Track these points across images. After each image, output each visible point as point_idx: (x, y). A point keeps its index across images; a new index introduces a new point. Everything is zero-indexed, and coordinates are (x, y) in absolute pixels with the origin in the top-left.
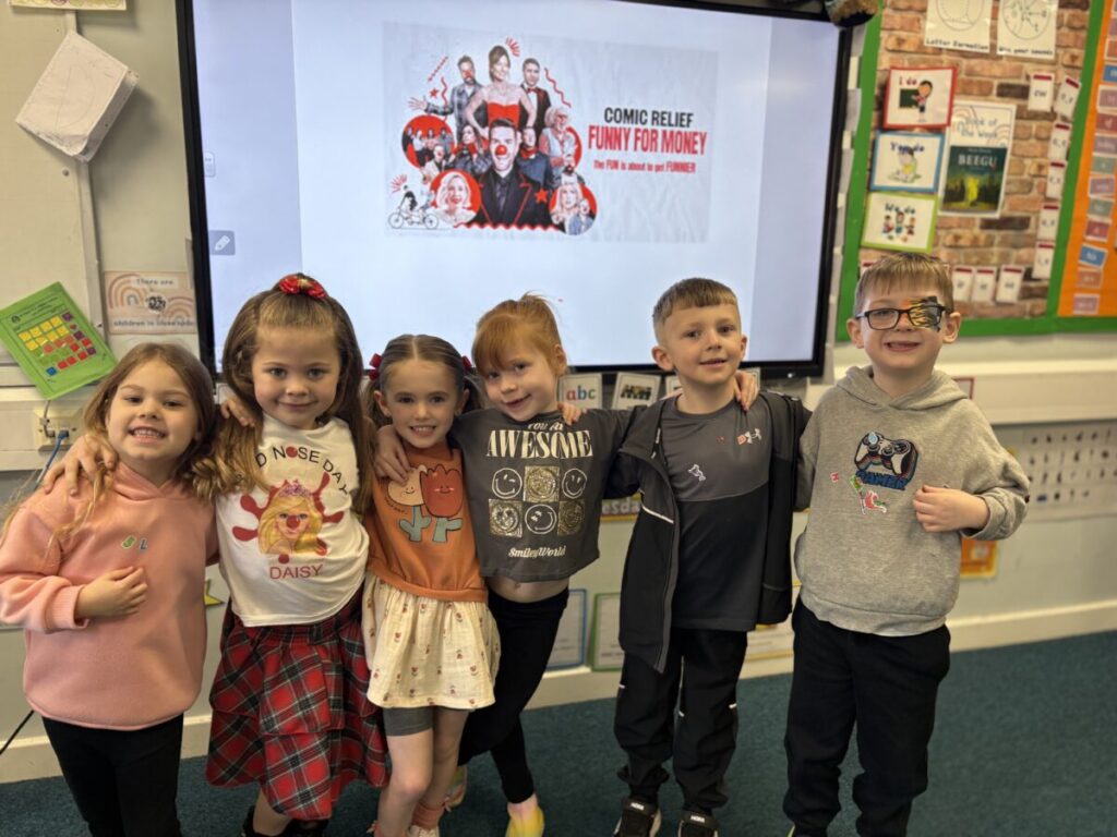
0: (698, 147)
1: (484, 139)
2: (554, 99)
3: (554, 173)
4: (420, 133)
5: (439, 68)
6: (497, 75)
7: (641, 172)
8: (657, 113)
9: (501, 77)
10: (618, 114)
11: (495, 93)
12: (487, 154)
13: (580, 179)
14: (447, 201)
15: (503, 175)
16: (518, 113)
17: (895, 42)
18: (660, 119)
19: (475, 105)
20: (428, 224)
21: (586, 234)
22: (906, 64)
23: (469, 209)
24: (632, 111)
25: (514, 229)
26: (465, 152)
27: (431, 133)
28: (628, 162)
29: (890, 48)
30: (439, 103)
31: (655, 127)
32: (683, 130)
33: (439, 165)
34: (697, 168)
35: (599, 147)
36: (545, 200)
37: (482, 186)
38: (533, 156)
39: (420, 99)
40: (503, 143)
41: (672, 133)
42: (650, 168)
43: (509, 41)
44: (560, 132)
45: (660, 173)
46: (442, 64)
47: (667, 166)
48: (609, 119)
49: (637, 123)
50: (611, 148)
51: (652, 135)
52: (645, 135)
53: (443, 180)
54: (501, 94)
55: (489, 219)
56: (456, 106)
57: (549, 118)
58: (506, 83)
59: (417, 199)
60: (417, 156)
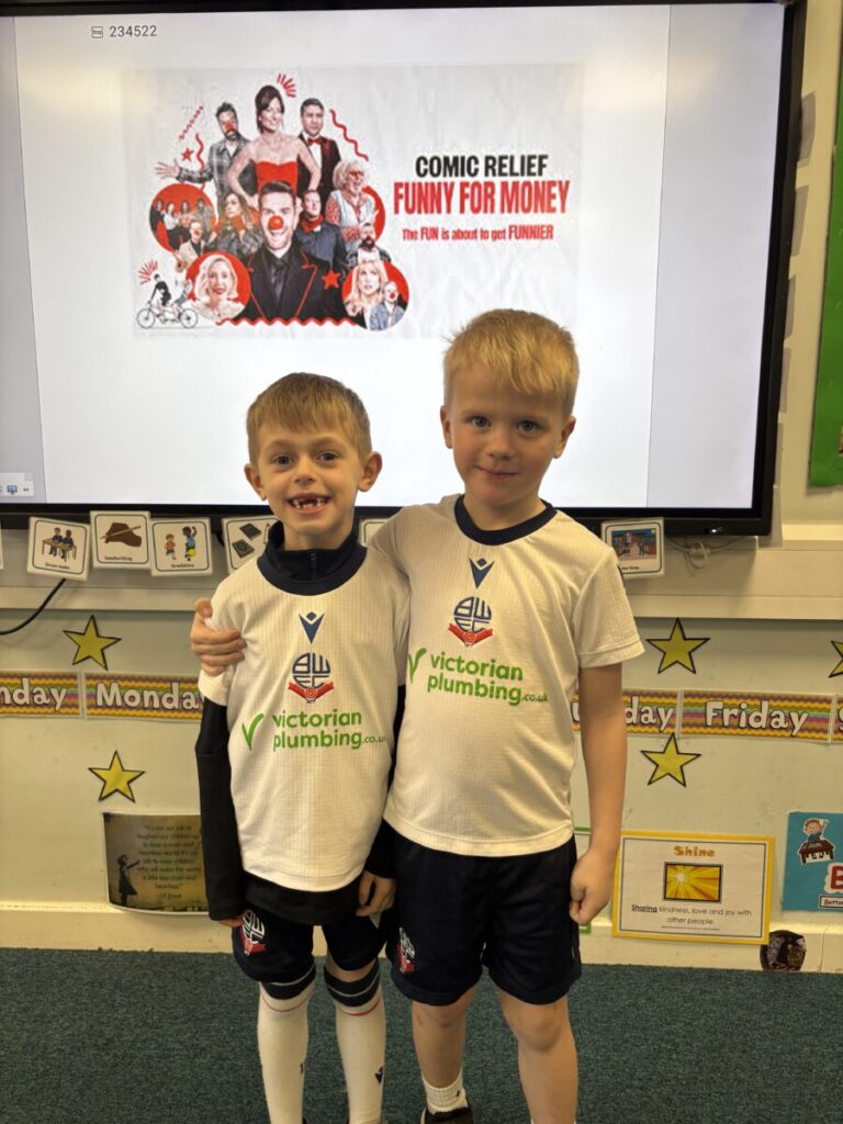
0: (556, 203)
1: (253, 209)
2: (346, 152)
3: (348, 249)
5: (192, 121)
6: (267, 124)
7: (472, 242)
8: (493, 159)
9: (273, 128)
10: (435, 163)
11: (266, 149)
12: (258, 228)
13: (383, 254)
14: (207, 291)
15: (279, 254)
16: (296, 173)
18: (497, 167)
19: (240, 166)
20: (185, 322)
21: (395, 330)
23: (236, 300)
24: (456, 159)
25: (295, 324)
26: (229, 228)
27: (185, 206)
28: (451, 229)
30: (194, 166)
31: (490, 178)
32: (532, 179)
33: (196, 247)
34: (555, 232)
35: (409, 211)
36: (337, 286)
37: (252, 270)
38: (318, 229)
39: (170, 163)
40: (278, 213)
41: (515, 184)
42: (484, 234)
43: (281, 78)
44: (355, 195)
45: (499, 242)
46: (196, 116)
47: (511, 232)
48: (422, 171)
49: (463, 174)
50: (426, 212)
51: (486, 190)
52: (476, 190)
53: (202, 266)
54: (273, 150)
55: (262, 313)
56: (215, 169)
57: (338, 177)
58: (280, 134)
59: (171, 290)
60: (169, 236)
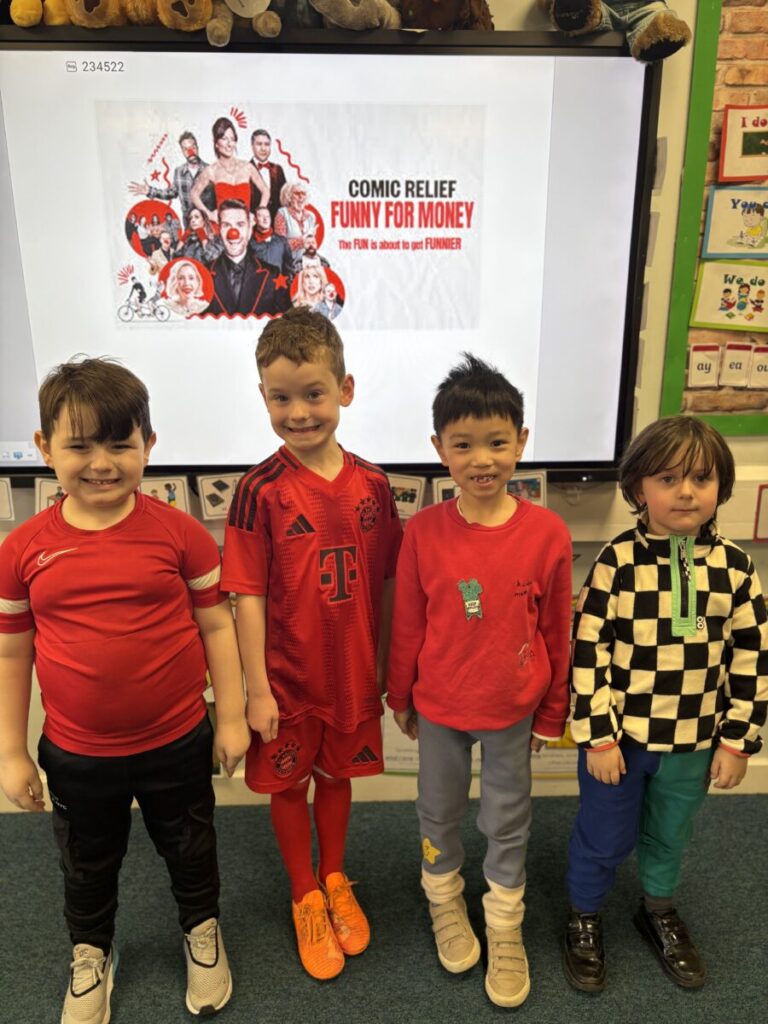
0: (463, 220)
1: (213, 222)
2: (290, 175)
3: (294, 256)
4: (143, 220)
5: (158, 147)
6: (223, 150)
7: (395, 252)
8: (412, 183)
9: (228, 154)
10: (365, 186)
11: (223, 172)
12: (218, 238)
13: (323, 261)
14: (177, 291)
15: (237, 260)
16: (249, 192)
17: (738, 75)
18: (415, 190)
19: (201, 186)
20: (159, 316)
22: (752, 102)
23: (202, 298)
24: (381, 183)
26: (194, 238)
27: (155, 219)
28: (379, 240)
29: (731, 82)
30: (161, 185)
31: (410, 199)
32: (444, 200)
33: (167, 254)
34: (462, 244)
35: (344, 225)
36: (286, 287)
37: (214, 273)
38: (269, 239)
39: (142, 183)
40: (235, 226)
41: (430, 204)
42: (406, 245)
43: (234, 111)
44: (298, 211)
45: (418, 252)
46: (161, 143)
47: (427, 243)
48: (354, 192)
49: (387, 195)
50: (358, 226)
51: (406, 209)
52: (399, 208)
53: (172, 269)
54: (229, 172)
55: (224, 309)
56: (180, 188)
57: (284, 196)
58: (234, 159)
59: (146, 290)
60: (143, 245)
